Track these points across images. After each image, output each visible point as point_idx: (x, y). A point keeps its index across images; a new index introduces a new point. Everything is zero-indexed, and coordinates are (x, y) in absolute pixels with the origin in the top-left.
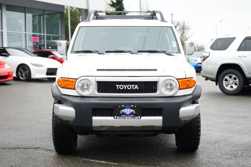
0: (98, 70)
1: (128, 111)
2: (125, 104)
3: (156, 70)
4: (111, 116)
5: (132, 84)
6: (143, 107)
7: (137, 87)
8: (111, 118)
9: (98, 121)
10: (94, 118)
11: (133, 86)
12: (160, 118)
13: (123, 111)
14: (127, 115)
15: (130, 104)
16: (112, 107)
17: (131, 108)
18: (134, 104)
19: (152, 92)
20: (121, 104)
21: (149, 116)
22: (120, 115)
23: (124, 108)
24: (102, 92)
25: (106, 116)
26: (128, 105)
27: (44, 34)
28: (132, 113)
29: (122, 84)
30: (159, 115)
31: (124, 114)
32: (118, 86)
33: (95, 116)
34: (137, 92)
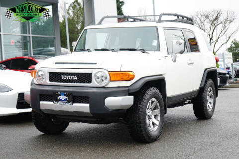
0: (56, 63)
1: (63, 97)
2: (61, 92)
3: (96, 64)
5: (73, 75)
6: (74, 95)
8: (51, 103)
9: (45, 104)
10: (42, 102)
11: (73, 76)
12: (88, 105)
13: (60, 97)
14: (63, 101)
15: (64, 92)
17: (66, 95)
18: (67, 92)
19: (88, 83)
21: (80, 103)
22: (58, 101)
23: (60, 95)
24: (52, 81)
27: (29, 35)
28: (66, 100)
29: (66, 75)
30: (88, 103)
31: (60, 100)
32: (62, 76)
33: (43, 100)
34: (77, 82)
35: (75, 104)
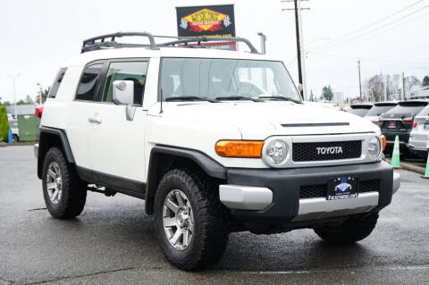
1: (344, 186)
2: (340, 176)
3: (348, 124)
4: (320, 196)
5: (336, 146)
6: (361, 180)
7: (340, 150)
8: (323, 200)
10: (302, 201)
11: (337, 148)
12: (376, 194)
13: (339, 186)
14: (343, 193)
15: (347, 176)
16: (325, 182)
17: (348, 182)
18: (351, 175)
19: (356, 157)
20: (336, 177)
22: (334, 194)
23: (339, 183)
24: (299, 160)
25: (314, 196)
26: (344, 178)
28: (348, 190)
29: (324, 146)
30: (374, 190)
31: (339, 191)
32: (319, 149)
34: (340, 158)
35: (361, 195)
